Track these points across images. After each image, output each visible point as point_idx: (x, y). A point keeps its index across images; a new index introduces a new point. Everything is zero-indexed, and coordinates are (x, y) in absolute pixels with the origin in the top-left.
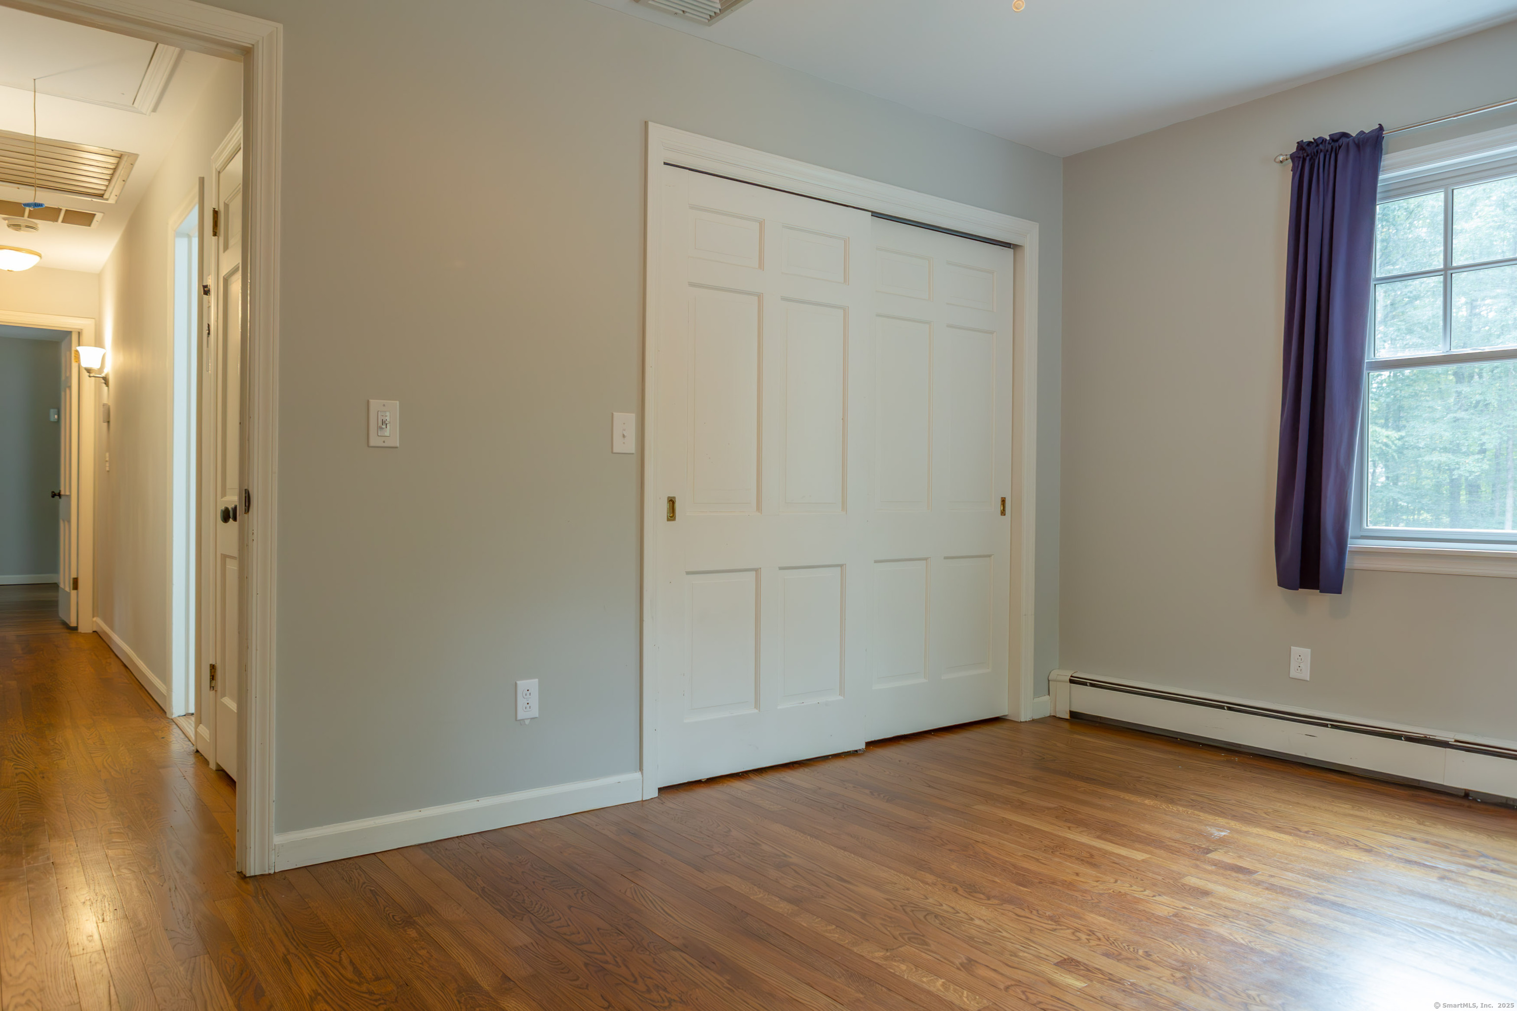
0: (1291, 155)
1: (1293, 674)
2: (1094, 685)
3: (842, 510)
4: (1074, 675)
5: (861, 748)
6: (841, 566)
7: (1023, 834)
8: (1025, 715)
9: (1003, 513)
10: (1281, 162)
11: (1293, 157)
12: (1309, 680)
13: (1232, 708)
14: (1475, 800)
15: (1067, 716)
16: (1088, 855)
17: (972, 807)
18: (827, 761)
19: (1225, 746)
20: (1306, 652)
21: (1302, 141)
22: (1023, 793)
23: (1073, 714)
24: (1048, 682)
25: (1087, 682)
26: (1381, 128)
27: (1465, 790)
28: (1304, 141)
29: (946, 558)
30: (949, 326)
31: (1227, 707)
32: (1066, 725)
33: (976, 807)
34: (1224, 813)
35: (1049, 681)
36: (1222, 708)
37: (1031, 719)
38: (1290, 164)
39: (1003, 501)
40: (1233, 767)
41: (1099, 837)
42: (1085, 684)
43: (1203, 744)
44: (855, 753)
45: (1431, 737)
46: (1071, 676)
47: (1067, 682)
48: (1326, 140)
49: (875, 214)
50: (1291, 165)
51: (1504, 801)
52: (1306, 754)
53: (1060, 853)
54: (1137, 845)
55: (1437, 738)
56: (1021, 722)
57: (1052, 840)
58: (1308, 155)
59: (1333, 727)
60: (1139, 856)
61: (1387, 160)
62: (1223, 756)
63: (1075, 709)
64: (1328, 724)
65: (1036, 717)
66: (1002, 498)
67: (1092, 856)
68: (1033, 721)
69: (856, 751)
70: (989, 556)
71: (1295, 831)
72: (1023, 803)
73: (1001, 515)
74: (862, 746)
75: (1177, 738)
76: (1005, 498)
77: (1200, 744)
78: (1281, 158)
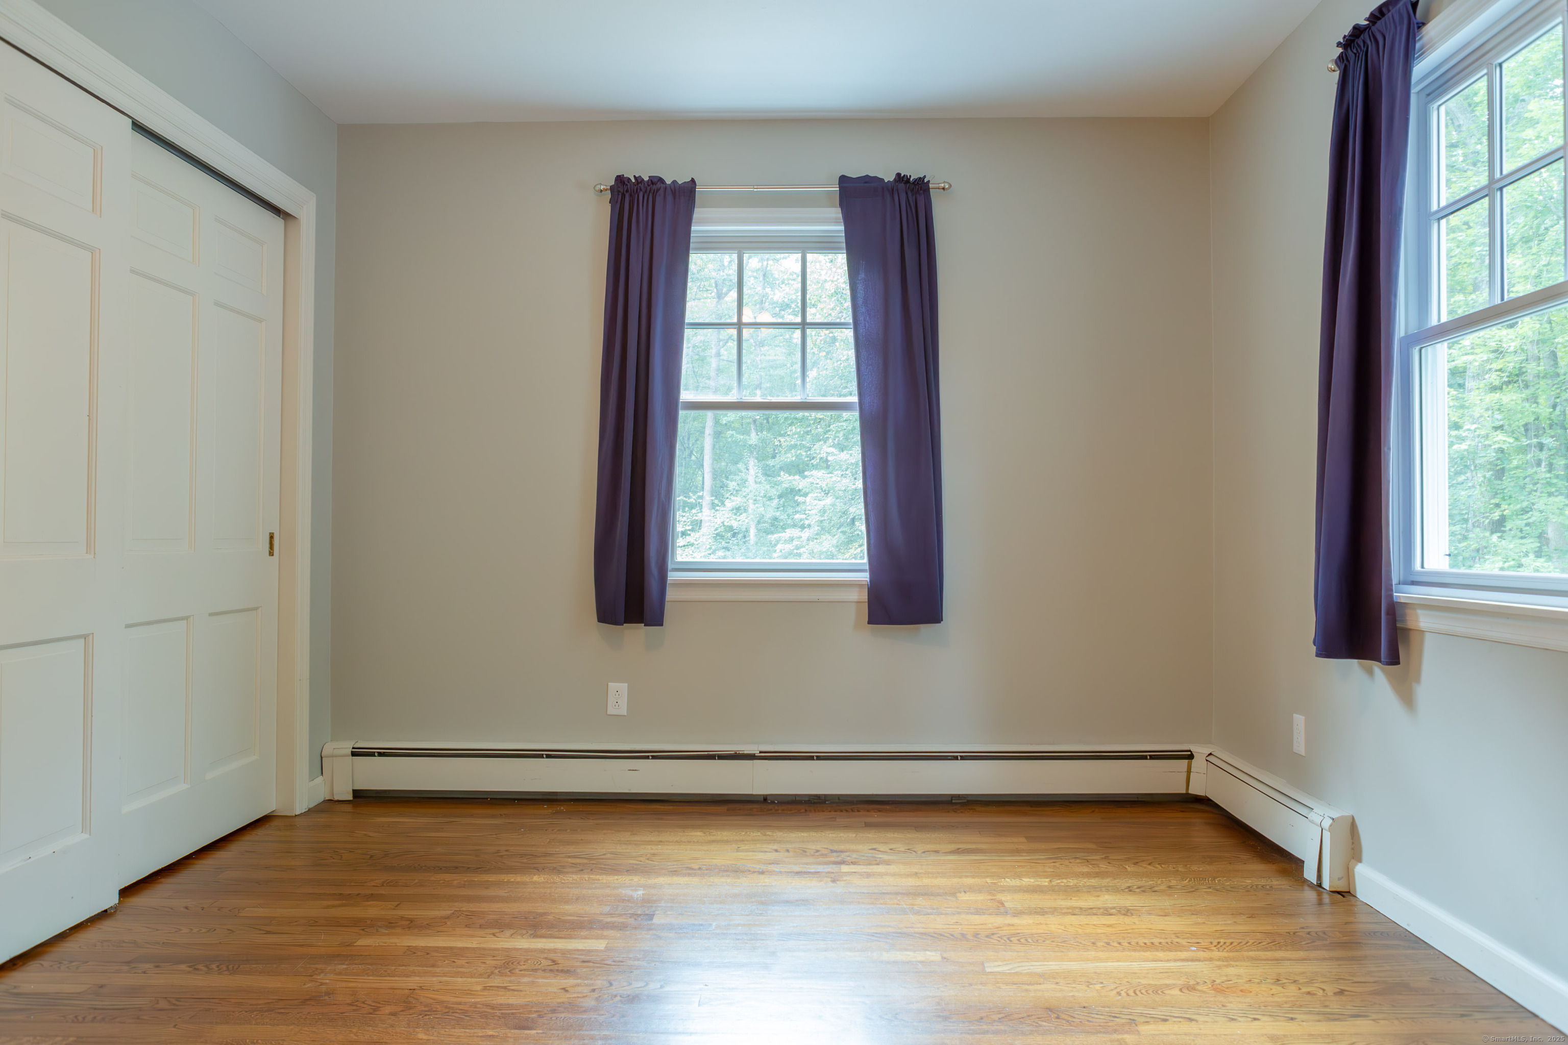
0: (611, 187)
1: (611, 710)
2: (384, 753)
3: (87, 553)
4: (355, 746)
5: (112, 904)
6: (85, 637)
7: (456, 960)
8: (300, 806)
9: (271, 554)
10: (601, 191)
11: (612, 188)
12: (626, 714)
13: (551, 755)
14: (773, 802)
15: (350, 797)
16: (549, 963)
17: (355, 944)
18: (67, 939)
19: (540, 797)
20: (623, 687)
21: (623, 175)
22: (396, 906)
23: (357, 794)
24: (320, 758)
25: (375, 752)
26: (693, 180)
27: (763, 795)
28: (625, 176)
29: (211, 615)
30: (217, 304)
31: (546, 755)
32: (349, 808)
33: (359, 943)
34: (614, 870)
35: (322, 758)
36: (541, 756)
37: (307, 810)
38: (608, 195)
39: (272, 537)
40: (570, 818)
41: (535, 936)
42: (372, 755)
43: (518, 800)
44: (104, 915)
45: (740, 752)
46: (353, 748)
47: (349, 756)
48: (643, 180)
49: (138, 127)
50: (610, 196)
51: (807, 799)
52: (630, 790)
53: (521, 971)
54: (584, 933)
55: (745, 752)
56: (296, 816)
57: (494, 956)
58: (627, 191)
59: (654, 757)
60: (600, 945)
61: (699, 213)
62: (546, 810)
63: (356, 788)
64: (649, 756)
65: (311, 806)
66: (270, 533)
67: (555, 962)
68: (310, 811)
69: (106, 911)
70: (256, 609)
71: (690, 871)
72: (411, 921)
73: (270, 555)
74: (114, 900)
75: (487, 799)
76: (273, 533)
77: (515, 799)
78: (602, 187)
